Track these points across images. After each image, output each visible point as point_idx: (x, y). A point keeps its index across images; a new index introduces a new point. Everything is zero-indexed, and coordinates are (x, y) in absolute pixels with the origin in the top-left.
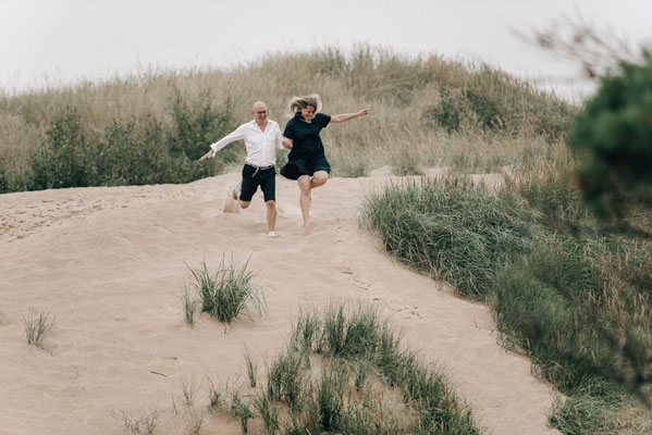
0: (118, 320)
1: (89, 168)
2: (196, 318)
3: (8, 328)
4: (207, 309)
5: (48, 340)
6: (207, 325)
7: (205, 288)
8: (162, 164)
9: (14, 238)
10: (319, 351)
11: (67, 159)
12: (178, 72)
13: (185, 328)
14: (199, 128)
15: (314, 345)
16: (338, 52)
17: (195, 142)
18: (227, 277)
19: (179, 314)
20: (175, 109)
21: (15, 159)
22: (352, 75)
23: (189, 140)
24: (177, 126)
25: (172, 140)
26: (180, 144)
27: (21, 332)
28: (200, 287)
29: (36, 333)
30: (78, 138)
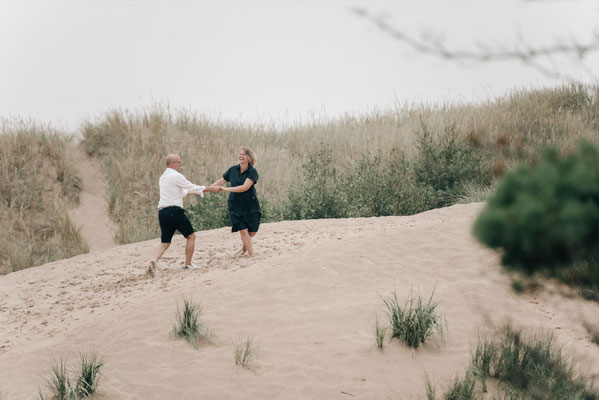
0: (316, 343)
1: (339, 198)
2: (385, 343)
3: (218, 349)
4: (396, 335)
5: (253, 361)
6: (397, 350)
7: (395, 315)
8: (404, 194)
9: (238, 267)
10: (497, 376)
11: (320, 190)
12: (432, 108)
13: (376, 353)
14: (444, 160)
15: (492, 370)
16: (581, 87)
17: (440, 173)
18: (415, 306)
19: (370, 339)
20: (422, 143)
21: (278, 189)
22: (594, 109)
23: (434, 172)
24: (424, 158)
25: (418, 172)
26: (426, 175)
27: (230, 354)
28: (391, 314)
29: (243, 354)
30: (331, 171)
